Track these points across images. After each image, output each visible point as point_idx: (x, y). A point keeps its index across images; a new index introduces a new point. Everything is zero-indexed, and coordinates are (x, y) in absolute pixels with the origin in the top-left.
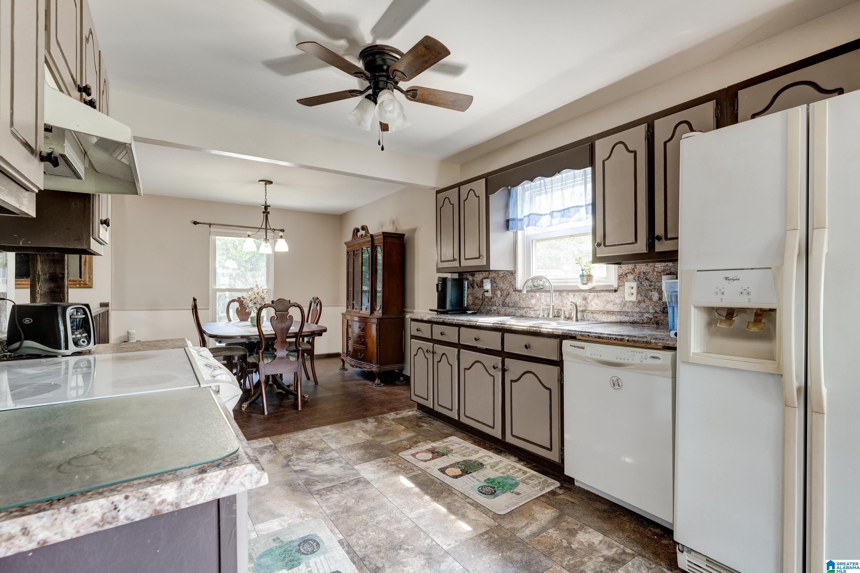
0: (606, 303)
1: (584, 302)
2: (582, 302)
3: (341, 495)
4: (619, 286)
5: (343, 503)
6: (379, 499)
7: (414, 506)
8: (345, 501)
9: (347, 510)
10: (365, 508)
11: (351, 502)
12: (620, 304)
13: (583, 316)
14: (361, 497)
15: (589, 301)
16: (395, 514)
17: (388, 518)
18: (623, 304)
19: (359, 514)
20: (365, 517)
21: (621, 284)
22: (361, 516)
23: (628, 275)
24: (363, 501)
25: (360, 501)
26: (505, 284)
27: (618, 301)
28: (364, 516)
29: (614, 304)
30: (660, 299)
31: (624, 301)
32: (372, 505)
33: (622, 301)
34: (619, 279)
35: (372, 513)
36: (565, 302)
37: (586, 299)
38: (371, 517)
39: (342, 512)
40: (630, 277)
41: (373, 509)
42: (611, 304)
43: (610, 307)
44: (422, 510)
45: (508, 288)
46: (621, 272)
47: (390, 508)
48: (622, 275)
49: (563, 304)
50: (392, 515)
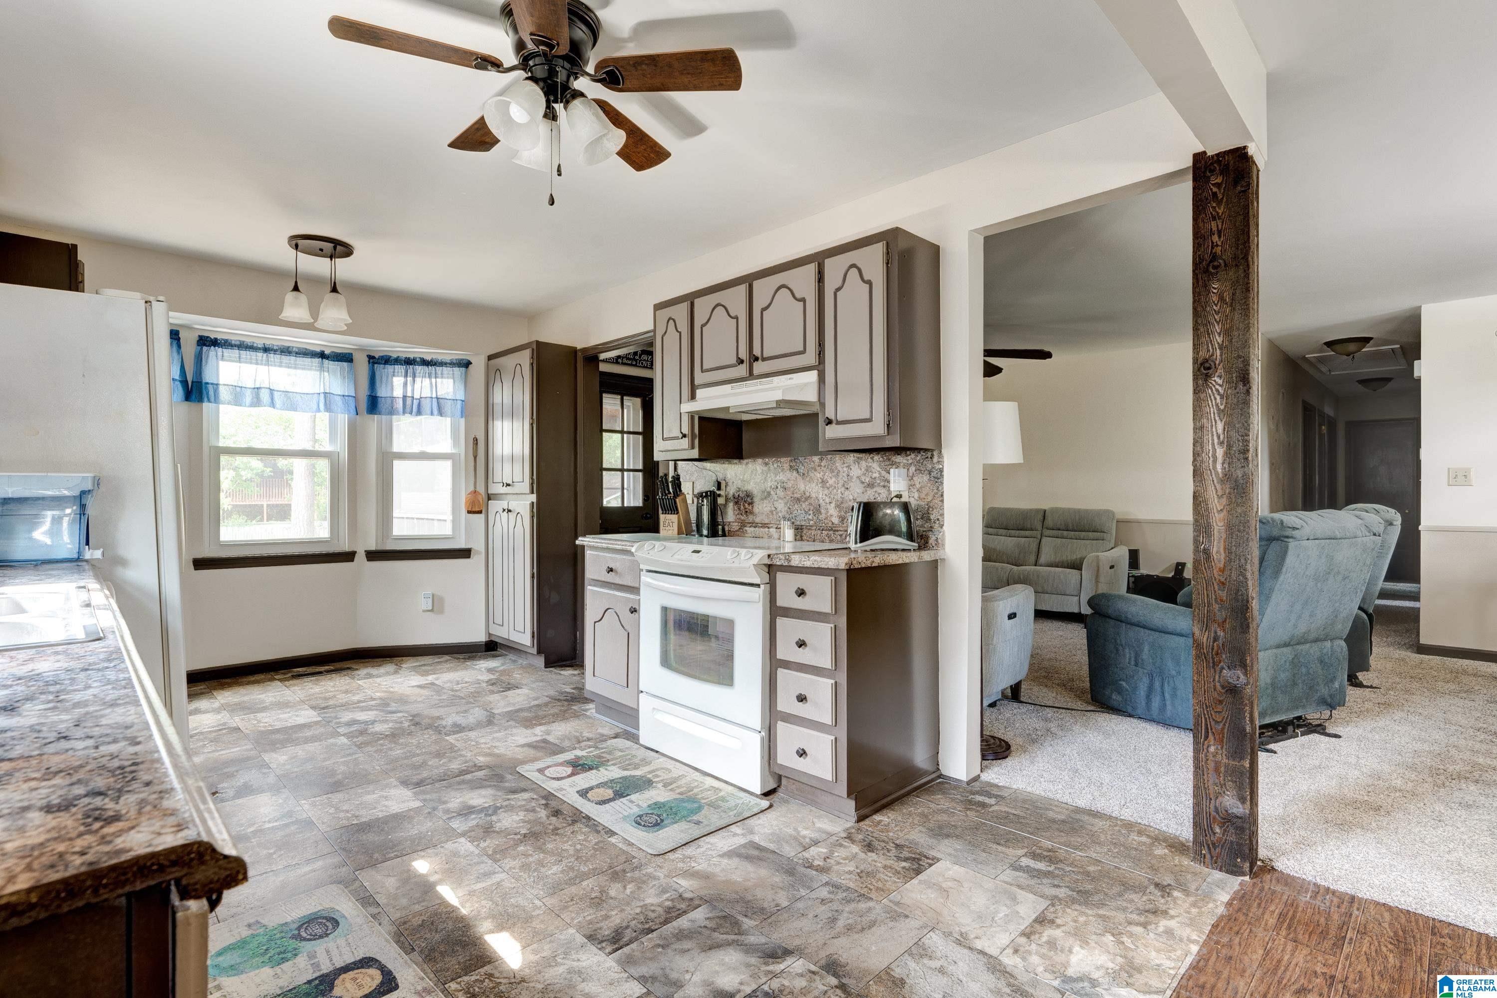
3: (642, 904)
5: (630, 888)
6: (561, 901)
7: (492, 892)
8: (628, 891)
9: (616, 876)
10: (585, 883)
11: (614, 890)
14: (599, 901)
16: (529, 877)
17: (543, 870)
19: (595, 872)
20: (582, 868)
22: (589, 869)
24: (593, 895)
25: (598, 894)
28: (584, 869)
32: (574, 889)
35: (571, 874)
38: (572, 868)
39: (624, 871)
41: (571, 882)
44: (479, 886)
47: (540, 887)
50: (535, 874)
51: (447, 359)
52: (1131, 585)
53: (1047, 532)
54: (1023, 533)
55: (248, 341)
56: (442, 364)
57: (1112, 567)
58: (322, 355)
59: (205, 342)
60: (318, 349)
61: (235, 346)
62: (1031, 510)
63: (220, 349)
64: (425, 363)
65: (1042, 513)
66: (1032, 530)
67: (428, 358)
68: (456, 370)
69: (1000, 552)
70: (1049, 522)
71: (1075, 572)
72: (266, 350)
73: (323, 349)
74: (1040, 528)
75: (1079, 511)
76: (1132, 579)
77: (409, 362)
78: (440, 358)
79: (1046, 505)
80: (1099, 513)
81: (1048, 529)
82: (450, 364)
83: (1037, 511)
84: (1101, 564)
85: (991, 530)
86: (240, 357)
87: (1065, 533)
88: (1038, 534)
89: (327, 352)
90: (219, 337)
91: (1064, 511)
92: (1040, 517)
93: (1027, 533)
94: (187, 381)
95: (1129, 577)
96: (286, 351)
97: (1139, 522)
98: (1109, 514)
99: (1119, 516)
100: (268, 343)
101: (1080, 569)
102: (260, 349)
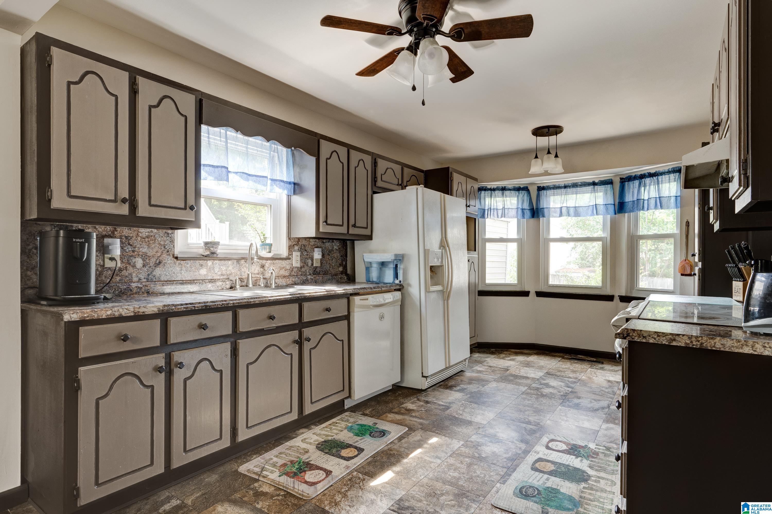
0: (279, 269)
1: (262, 269)
2: (260, 270)
4: (289, 255)
12: (290, 270)
13: (267, 283)
15: (266, 268)
18: (291, 269)
21: (290, 253)
23: (295, 246)
26: (152, 249)
27: (288, 267)
29: (285, 270)
30: (312, 265)
31: (292, 267)
33: (291, 267)
34: (289, 249)
36: (243, 270)
37: (263, 266)
40: (296, 248)
42: (284, 270)
43: (283, 272)
45: (159, 254)
46: (291, 243)
48: (291, 246)
49: (241, 273)
51: (666, 169)
55: (557, 184)
56: (662, 174)
58: (594, 184)
59: (541, 189)
60: (591, 181)
61: (552, 188)
63: (545, 191)
64: (651, 175)
67: (653, 171)
68: (672, 176)
72: (565, 187)
73: (594, 180)
77: (642, 177)
78: (661, 170)
82: (667, 172)
86: (554, 193)
89: (597, 181)
90: (545, 185)
94: (533, 208)
96: (575, 185)
100: (566, 183)
102: (562, 187)
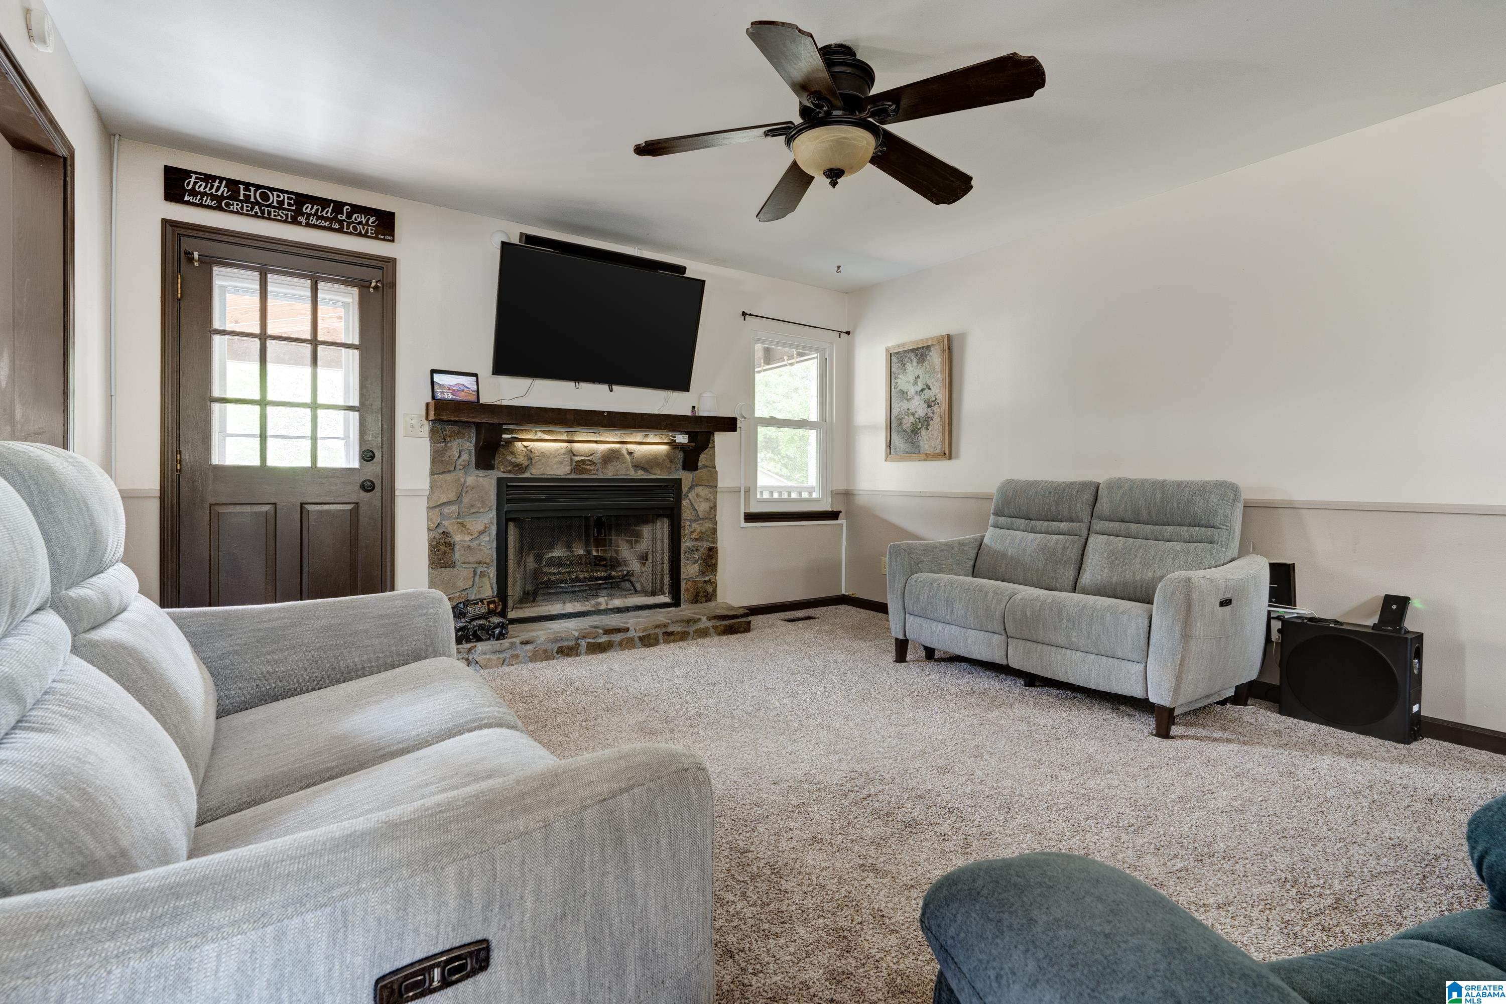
52: (1275, 636)
53: (1098, 525)
54: (1055, 525)
57: (1226, 603)
62: (1072, 484)
65: (1093, 489)
66: (1071, 520)
69: (1012, 558)
70: (1104, 505)
71: (1137, 608)
74: (1085, 515)
75: (1163, 484)
76: (1276, 625)
79: (1100, 475)
80: (1204, 489)
81: (1101, 518)
83: (1084, 486)
84: (1195, 596)
85: (1002, 520)
87: (1134, 527)
88: (1083, 527)
91: (1133, 485)
92: (1088, 496)
93: (1063, 525)
95: (1269, 619)
97: (1292, 507)
98: (1229, 491)
99: (1247, 495)
101: (1151, 602)
